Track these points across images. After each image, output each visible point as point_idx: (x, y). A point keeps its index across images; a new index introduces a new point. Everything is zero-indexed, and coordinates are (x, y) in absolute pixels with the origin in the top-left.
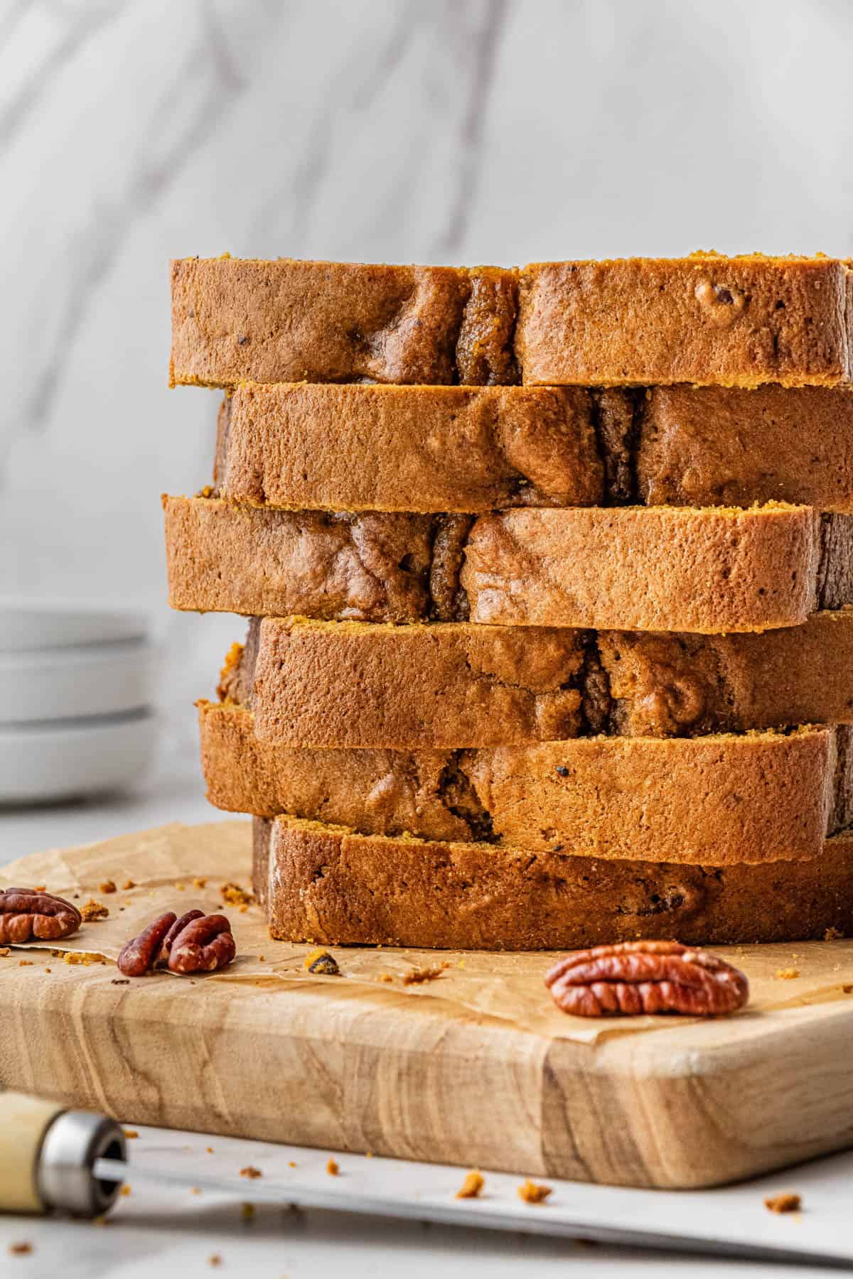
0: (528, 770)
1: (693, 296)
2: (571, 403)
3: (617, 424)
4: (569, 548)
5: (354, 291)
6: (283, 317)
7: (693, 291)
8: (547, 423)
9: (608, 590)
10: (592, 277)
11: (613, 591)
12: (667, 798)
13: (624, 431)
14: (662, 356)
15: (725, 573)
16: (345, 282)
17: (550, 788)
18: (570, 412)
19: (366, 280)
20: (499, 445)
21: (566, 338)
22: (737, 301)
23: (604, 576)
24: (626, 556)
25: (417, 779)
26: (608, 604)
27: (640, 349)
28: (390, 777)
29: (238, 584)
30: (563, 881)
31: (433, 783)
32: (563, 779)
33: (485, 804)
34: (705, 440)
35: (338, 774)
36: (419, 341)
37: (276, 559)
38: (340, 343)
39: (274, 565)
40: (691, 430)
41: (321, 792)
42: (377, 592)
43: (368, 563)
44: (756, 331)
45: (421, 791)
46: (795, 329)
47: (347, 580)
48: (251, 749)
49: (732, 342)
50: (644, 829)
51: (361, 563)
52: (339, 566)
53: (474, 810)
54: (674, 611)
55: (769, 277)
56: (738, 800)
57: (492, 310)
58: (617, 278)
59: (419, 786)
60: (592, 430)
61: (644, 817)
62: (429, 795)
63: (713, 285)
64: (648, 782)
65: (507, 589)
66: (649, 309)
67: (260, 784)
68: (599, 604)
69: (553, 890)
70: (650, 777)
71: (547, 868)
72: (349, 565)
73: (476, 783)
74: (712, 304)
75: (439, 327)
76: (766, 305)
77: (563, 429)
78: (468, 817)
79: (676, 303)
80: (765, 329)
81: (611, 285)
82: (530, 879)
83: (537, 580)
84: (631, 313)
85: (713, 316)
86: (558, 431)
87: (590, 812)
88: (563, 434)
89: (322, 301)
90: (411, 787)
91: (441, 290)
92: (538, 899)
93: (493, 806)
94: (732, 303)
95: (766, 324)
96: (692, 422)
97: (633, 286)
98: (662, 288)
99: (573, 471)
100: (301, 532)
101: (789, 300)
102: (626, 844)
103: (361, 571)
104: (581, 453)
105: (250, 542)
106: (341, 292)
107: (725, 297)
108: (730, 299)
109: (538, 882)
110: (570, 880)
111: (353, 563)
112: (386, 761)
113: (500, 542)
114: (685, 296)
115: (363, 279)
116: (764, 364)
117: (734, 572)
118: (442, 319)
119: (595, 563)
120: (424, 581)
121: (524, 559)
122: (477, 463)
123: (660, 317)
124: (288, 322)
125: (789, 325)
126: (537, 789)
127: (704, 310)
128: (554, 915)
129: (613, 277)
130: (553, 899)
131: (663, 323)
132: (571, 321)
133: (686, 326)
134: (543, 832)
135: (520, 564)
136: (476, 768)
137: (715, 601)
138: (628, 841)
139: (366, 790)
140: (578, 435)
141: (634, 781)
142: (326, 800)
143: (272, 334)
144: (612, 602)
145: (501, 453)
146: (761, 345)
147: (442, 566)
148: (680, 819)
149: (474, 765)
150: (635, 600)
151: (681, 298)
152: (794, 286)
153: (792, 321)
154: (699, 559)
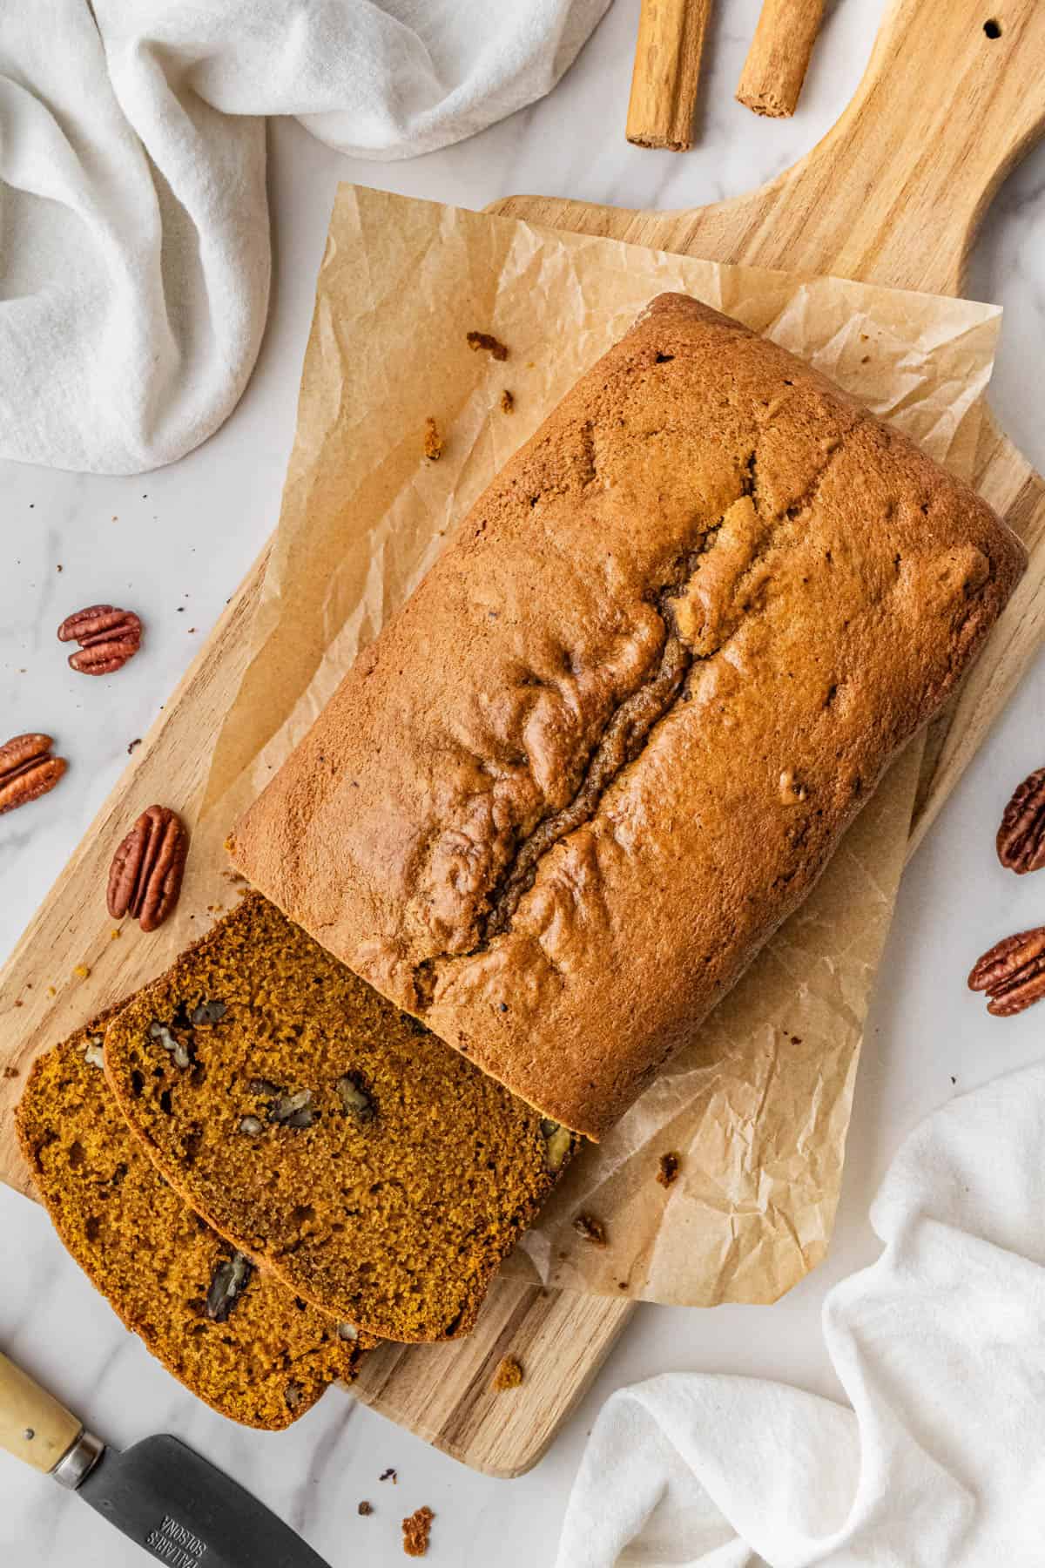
0: (482, 992)
1: (778, 776)
2: (585, 729)
3: (605, 763)
4: (628, 888)
6: (531, 616)
7: (781, 773)
8: (560, 728)
9: (636, 927)
10: (730, 723)
11: (637, 930)
12: (553, 1061)
13: (607, 770)
14: (739, 796)
15: (708, 960)
17: (488, 1011)
19: (598, 628)
21: (691, 748)
22: (802, 796)
23: (638, 918)
24: (660, 914)
25: (406, 951)
26: (630, 936)
27: (729, 785)
31: (417, 961)
32: (500, 1012)
33: (437, 992)
34: (650, 809)
40: (646, 796)
50: (525, 1071)
52: (473, 804)
53: (426, 992)
54: (666, 964)
55: (826, 792)
56: (592, 1086)
57: (662, 699)
58: (744, 734)
59: (405, 958)
60: (587, 756)
62: (408, 967)
63: (795, 777)
66: (750, 765)
68: (624, 933)
72: (482, 808)
73: (440, 976)
74: (787, 788)
75: (622, 685)
76: (813, 808)
77: (567, 740)
78: (420, 993)
79: (767, 773)
80: (803, 822)
81: (738, 734)
83: (594, 895)
84: (739, 760)
85: (782, 796)
86: (563, 739)
87: (501, 1041)
88: (564, 743)
90: (400, 954)
91: (639, 665)
93: (441, 997)
94: (798, 795)
95: (806, 820)
96: (649, 793)
97: (750, 744)
98: (766, 757)
99: (556, 768)
100: (458, 765)
103: (487, 817)
104: (571, 761)
105: (418, 747)
107: (796, 789)
108: (798, 792)
111: (485, 808)
112: (394, 929)
113: (590, 857)
114: (775, 772)
115: (597, 625)
116: (791, 841)
117: (714, 961)
118: (628, 682)
119: (637, 908)
120: (519, 845)
121: (596, 877)
123: (753, 774)
125: (817, 828)
126: (478, 1007)
127: (780, 788)
129: (741, 732)
131: (752, 779)
132: (700, 739)
133: (763, 790)
134: (461, 1033)
135: (592, 879)
136: (446, 969)
137: (692, 973)
140: (575, 751)
142: (331, 924)
143: (516, 622)
144: (633, 936)
146: (796, 829)
147: (538, 844)
148: (552, 1078)
149: (446, 966)
150: (648, 944)
151: (772, 772)
154: (700, 943)
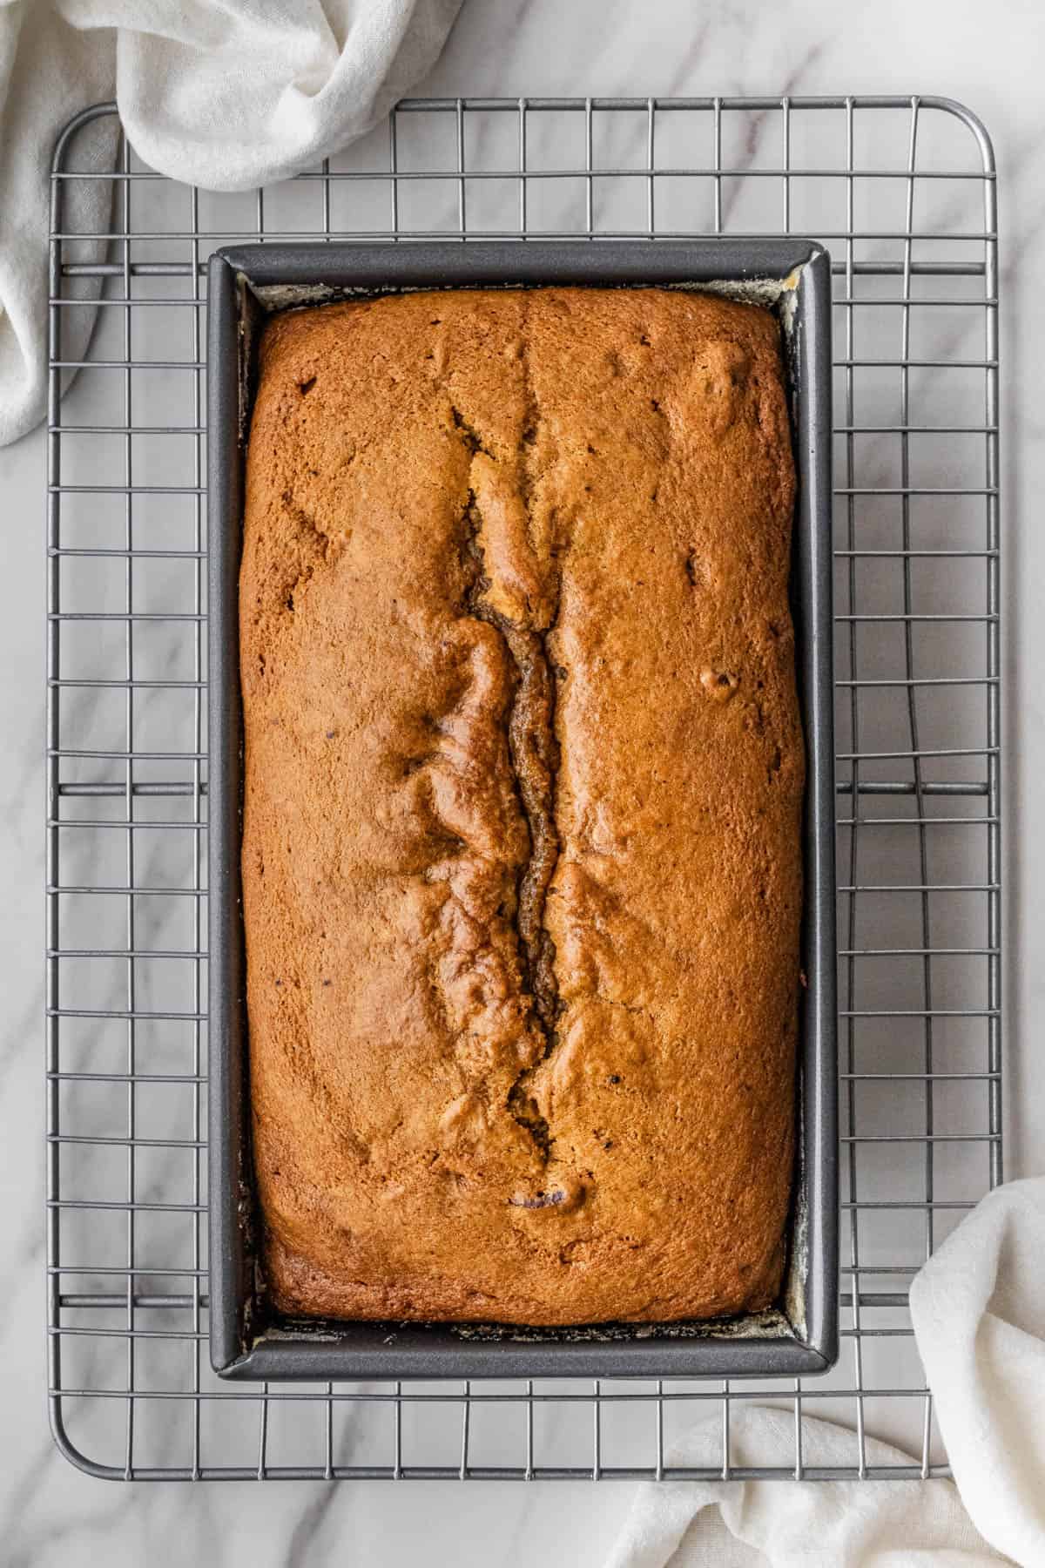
0: (584, 1081)
1: (698, 681)
2: (493, 774)
3: (535, 790)
4: (642, 886)
5: (425, 684)
6: (366, 711)
7: (699, 677)
8: (470, 791)
9: (676, 916)
10: (619, 668)
11: (680, 918)
12: (696, 1092)
13: (541, 795)
14: (678, 728)
16: (418, 677)
17: (603, 1094)
18: (491, 782)
19: (434, 674)
20: (435, 812)
21: (601, 717)
22: (733, 683)
23: (671, 906)
24: (688, 887)
25: (487, 1097)
26: (677, 928)
27: (661, 725)
28: (464, 1097)
29: (344, 941)
30: (461, 1176)
31: (503, 1098)
32: (614, 1086)
33: (544, 1113)
34: (607, 800)
35: (414, 1100)
36: (482, 721)
37: (383, 917)
38: (417, 727)
39: (382, 922)
40: (595, 792)
41: (396, 1117)
42: (483, 936)
43: (472, 913)
44: (746, 706)
45: (492, 1107)
46: (773, 703)
47: (453, 929)
48: (325, 1087)
49: (730, 715)
50: (678, 1121)
51: (466, 914)
52: (445, 918)
53: (533, 1120)
54: (728, 928)
55: (752, 663)
57: (541, 694)
58: (639, 668)
59: (491, 1103)
61: (679, 1111)
62: (499, 1109)
63: (714, 671)
64: (681, 1083)
65: (592, 927)
66: (666, 692)
67: (334, 1116)
68: (669, 930)
69: (455, 1183)
70: (683, 1077)
71: (447, 1165)
72: (455, 916)
73: (536, 1095)
74: (714, 686)
75: (496, 709)
76: (752, 685)
77: (485, 797)
78: (528, 1125)
79: (686, 687)
80: (752, 705)
81: (634, 673)
82: (434, 1173)
83: (617, 916)
84: (652, 695)
85: (715, 696)
86: (480, 798)
88: (484, 800)
89: (399, 693)
90: (483, 1103)
91: (497, 678)
92: (442, 1190)
93: (551, 1114)
94: (729, 684)
95: (754, 701)
96: (596, 787)
97: (652, 673)
98: (674, 674)
99: (494, 830)
100: (405, 893)
101: (767, 681)
102: (664, 1135)
103: (466, 920)
104: (503, 813)
105: (356, 905)
106: (414, 686)
107: (723, 680)
108: (727, 682)
109: (441, 1175)
110: (467, 1175)
111: (458, 913)
112: (461, 1085)
113: (587, 886)
114: (693, 680)
115: (430, 673)
116: (755, 731)
118: (499, 702)
119: (664, 898)
120: (514, 923)
121: (606, 899)
122: (415, 826)
123: (675, 698)
124: (371, 714)
125: (768, 701)
126: (592, 1097)
127: (708, 691)
128: (457, 1204)
129: (635, 668)
130: (455, 1192)
131: (678, 703)
132: (604, 704)
133: (695, 705)
135: (604, 903)
136: (536, 1084)
137: (758, 918)
138: (666, 1132)
139: (439, 1110)
140: (499, 801)
141: (670, 1082)
142: (401, 1124)
143: (358, 726)
144: (679, 926)
145: (436, 818)
146: (751, 716)
147: (531, 910)
148: (706, 1108)
149: (534, 1082)
150: (698, 922)
151: (690, 682)
152: (770, 671)
153: (770, 697)
154: (744, 885)
